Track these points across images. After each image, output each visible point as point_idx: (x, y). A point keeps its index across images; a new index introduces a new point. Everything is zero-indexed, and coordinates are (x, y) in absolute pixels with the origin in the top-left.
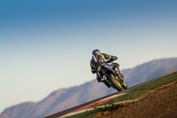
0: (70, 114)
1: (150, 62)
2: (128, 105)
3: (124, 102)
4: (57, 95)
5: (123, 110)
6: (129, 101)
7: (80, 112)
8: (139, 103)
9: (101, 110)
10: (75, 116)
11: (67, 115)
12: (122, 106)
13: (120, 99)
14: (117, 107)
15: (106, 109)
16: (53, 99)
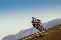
0: (26, 39)
1: (54, 20)
2: (45, 35)
3: (44, 34)
4: (22, 32)
5: (44, 37)
6: (46, 34)
7: (29, 38)
8: (49, 34)
9: (36, 37)
10: (27, 39)
11: (25, 39)
12: (44, 35)
13: (43, 33)
14: (42, 36)
15: (38, 37)
16: (20, 34)
